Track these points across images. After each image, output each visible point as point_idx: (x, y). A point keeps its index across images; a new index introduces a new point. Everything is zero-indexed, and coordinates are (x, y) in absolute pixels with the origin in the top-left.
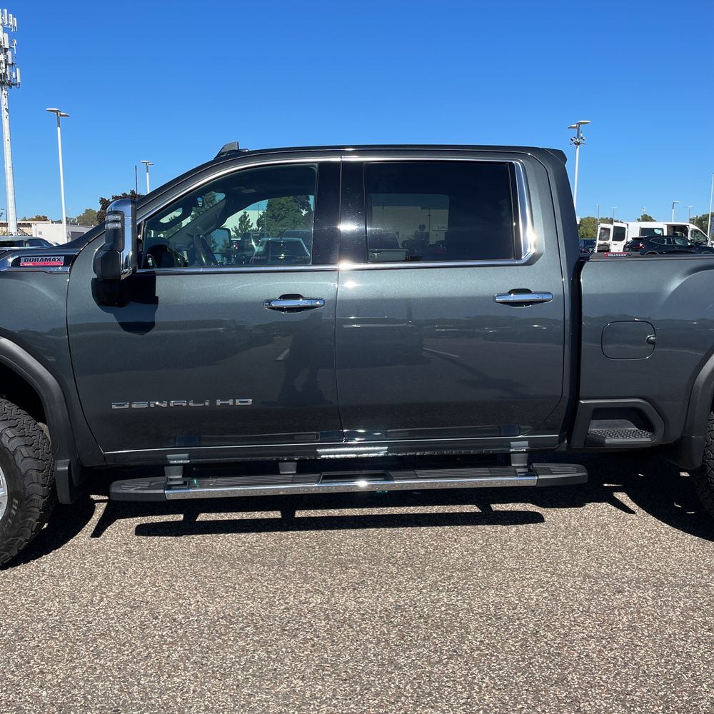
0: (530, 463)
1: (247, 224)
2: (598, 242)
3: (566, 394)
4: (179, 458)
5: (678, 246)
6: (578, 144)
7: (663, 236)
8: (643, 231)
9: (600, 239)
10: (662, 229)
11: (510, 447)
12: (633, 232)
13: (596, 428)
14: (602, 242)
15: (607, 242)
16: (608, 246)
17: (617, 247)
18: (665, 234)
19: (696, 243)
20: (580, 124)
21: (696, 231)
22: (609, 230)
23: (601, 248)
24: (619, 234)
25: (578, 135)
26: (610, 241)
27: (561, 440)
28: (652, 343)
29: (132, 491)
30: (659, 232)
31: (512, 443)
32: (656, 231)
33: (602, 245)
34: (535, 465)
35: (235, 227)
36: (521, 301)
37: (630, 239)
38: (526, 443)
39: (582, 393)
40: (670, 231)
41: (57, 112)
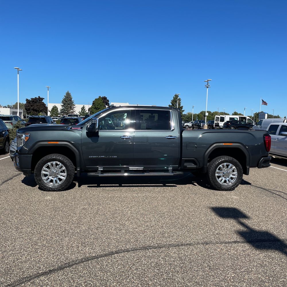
0: (173, 171)
1: (84, 110)
2: (215, 122)
3: (179, 157)
4: (100, 169)
5: (243, 124)
6: (208, 87)
7: (238, 121)
8: (230, 118)
9: (216, 121)
10: (237, 118)
11: (169, 168)
12: (227, 118)
13: (186, 164)
14: (216, 122)
15: (218, 122)
16: (219, 123)
17: (221, 124)
18: (238, 120)
19: (249, 123)
20: (208, 80)
21: (249, 119)
22: (219, 118)
23: (216, 124)
24: (222, 119)
25: (208, 84)
26: (219, 122)
27: (179, 167)
28: (196, 147)
29: (92, 174)
30: (236, 119)
31: (169, 167)
32: (235, 119)
33: (216, 123)
34: (173, 172)
35: (80, 112)
36: (171, 138)
37: (226, 121)
38: (172, 167)
39: (183, 157)
40: (240, 119)
41: (18, 69)
